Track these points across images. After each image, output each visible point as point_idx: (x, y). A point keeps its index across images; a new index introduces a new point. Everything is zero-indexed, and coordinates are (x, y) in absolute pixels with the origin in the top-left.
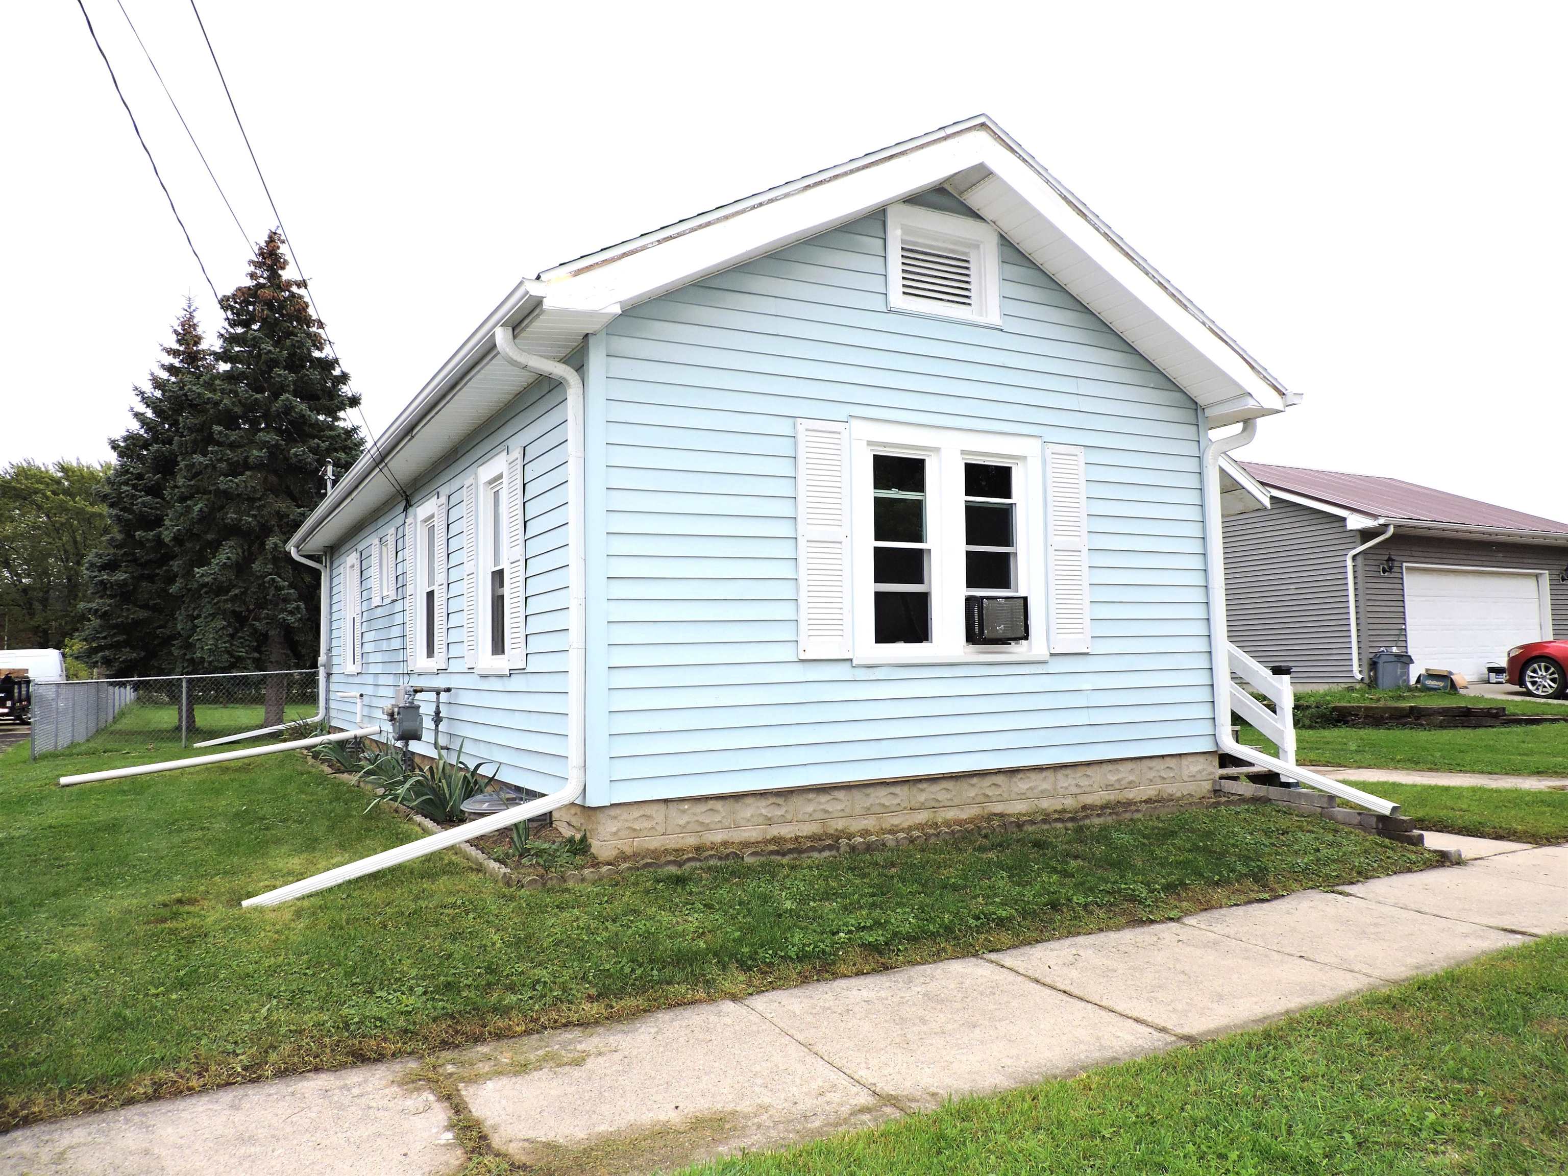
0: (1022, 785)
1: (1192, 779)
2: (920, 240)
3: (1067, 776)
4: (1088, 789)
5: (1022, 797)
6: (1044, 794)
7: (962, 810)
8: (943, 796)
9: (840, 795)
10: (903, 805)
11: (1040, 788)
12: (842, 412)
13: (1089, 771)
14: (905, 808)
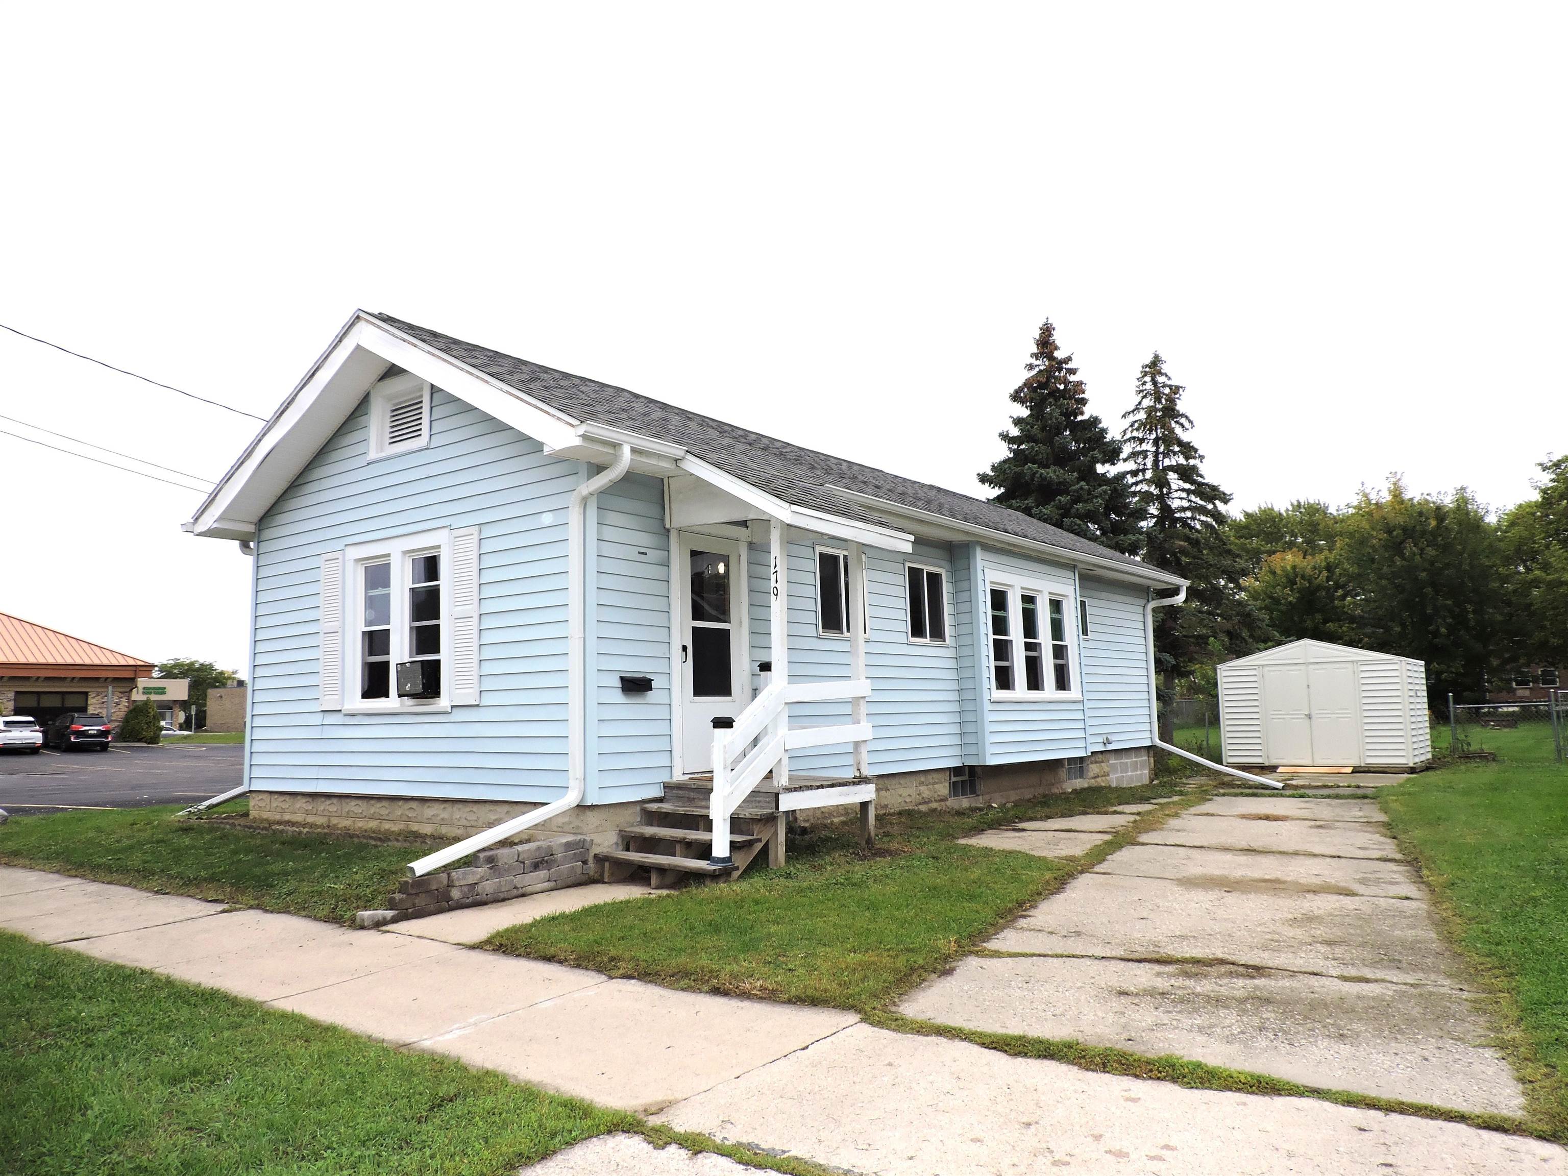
0: (430, 811)
1: (560, 830)
2: (402, 399)
3: (459, 809)
4: (474, 823)
5: (429, 821)
6: (443, 822)
7: (395, 824)
8: (384, 812)
9: (335, 801)
10: (364, 814)
11: (442, 816)
12: (340, 544)
13: (475, 808)
14: (365, 817)
